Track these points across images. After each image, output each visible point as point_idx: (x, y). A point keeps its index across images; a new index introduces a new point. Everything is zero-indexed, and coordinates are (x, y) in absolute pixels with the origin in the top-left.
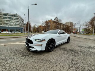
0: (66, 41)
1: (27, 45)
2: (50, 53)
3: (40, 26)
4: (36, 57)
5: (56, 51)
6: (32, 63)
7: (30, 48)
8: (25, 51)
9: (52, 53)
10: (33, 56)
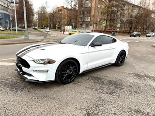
0: (114, 62)
1: (19, 70)
2: (65, 86)
3: (60, 10)
4: (37, 92)
5: (79, 82)
6: (28, 100)
7: (25, 76)
8: (16, 80)
9: (70, 86)
10: (31, 90)
